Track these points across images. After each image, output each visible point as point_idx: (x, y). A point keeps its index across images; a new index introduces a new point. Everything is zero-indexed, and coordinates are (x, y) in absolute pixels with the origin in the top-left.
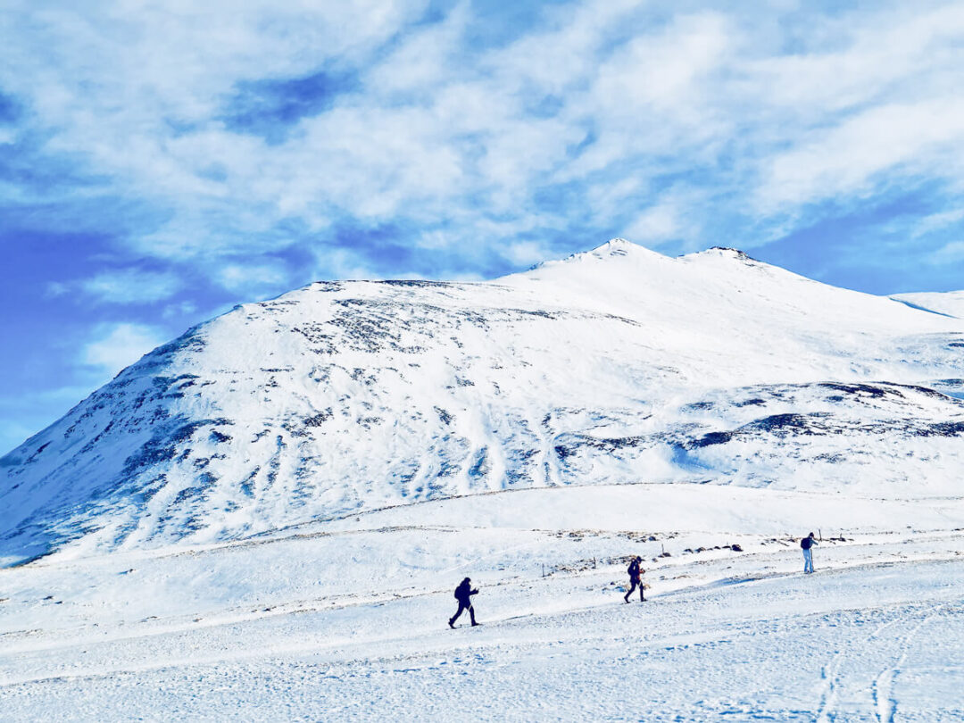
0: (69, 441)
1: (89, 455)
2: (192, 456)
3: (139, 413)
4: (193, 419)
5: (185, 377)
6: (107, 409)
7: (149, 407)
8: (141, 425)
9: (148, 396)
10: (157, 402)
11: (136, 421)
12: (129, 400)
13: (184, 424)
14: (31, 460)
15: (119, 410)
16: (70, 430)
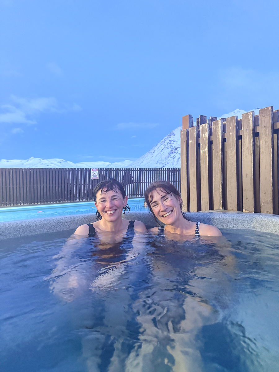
0: (158, 150)
1: (162, 152)
2: (178, 153)
3: (168, 146)
4: (177, 147)
5: (173, 140)
6: (163, 145)
7: (169, 145)
8: (169, 148)
9: (169, 143)
10: (170, 144)
11: (168, 147)
12: (166, 144)
13: (175, 148)
14: (153, 152)
15: (165, 145)
16: (158, 148)
